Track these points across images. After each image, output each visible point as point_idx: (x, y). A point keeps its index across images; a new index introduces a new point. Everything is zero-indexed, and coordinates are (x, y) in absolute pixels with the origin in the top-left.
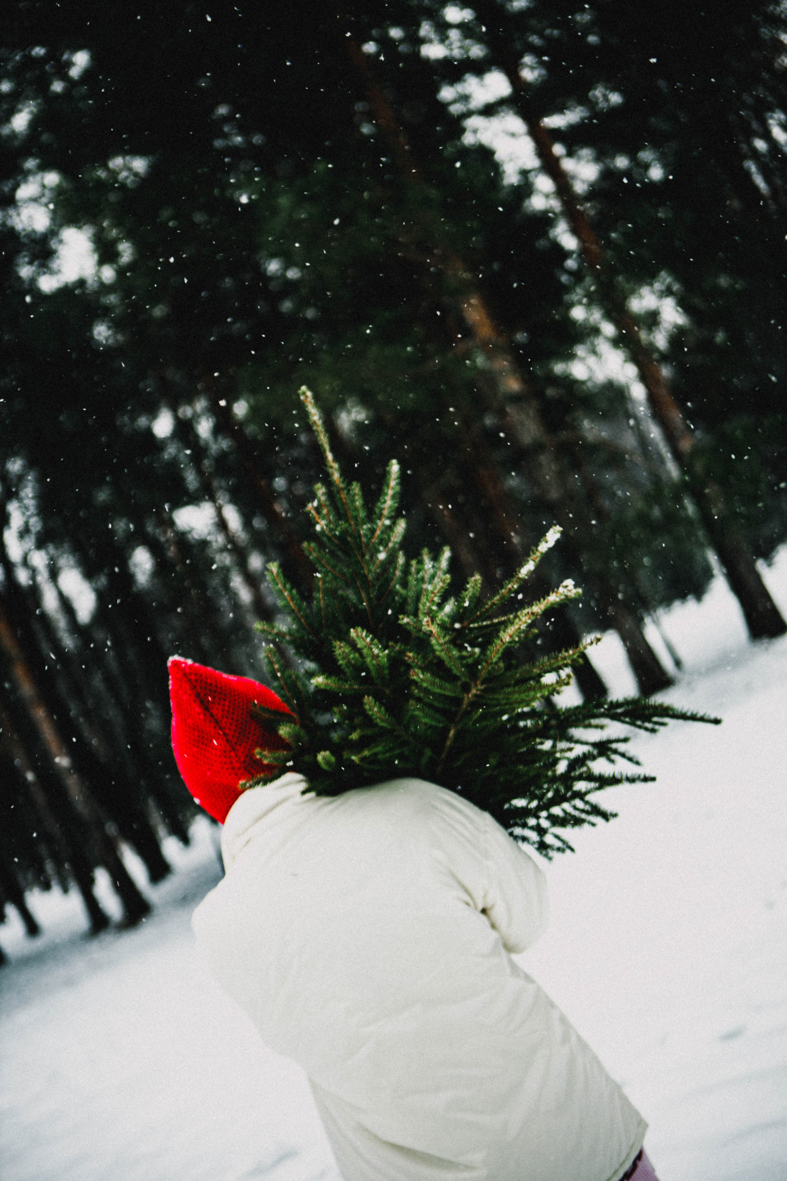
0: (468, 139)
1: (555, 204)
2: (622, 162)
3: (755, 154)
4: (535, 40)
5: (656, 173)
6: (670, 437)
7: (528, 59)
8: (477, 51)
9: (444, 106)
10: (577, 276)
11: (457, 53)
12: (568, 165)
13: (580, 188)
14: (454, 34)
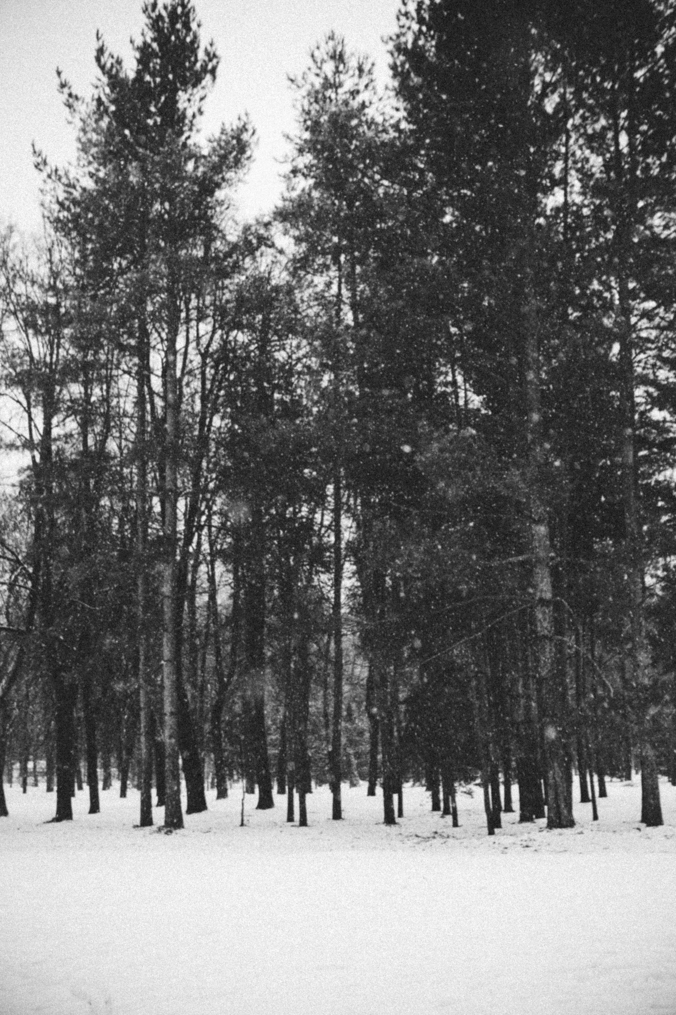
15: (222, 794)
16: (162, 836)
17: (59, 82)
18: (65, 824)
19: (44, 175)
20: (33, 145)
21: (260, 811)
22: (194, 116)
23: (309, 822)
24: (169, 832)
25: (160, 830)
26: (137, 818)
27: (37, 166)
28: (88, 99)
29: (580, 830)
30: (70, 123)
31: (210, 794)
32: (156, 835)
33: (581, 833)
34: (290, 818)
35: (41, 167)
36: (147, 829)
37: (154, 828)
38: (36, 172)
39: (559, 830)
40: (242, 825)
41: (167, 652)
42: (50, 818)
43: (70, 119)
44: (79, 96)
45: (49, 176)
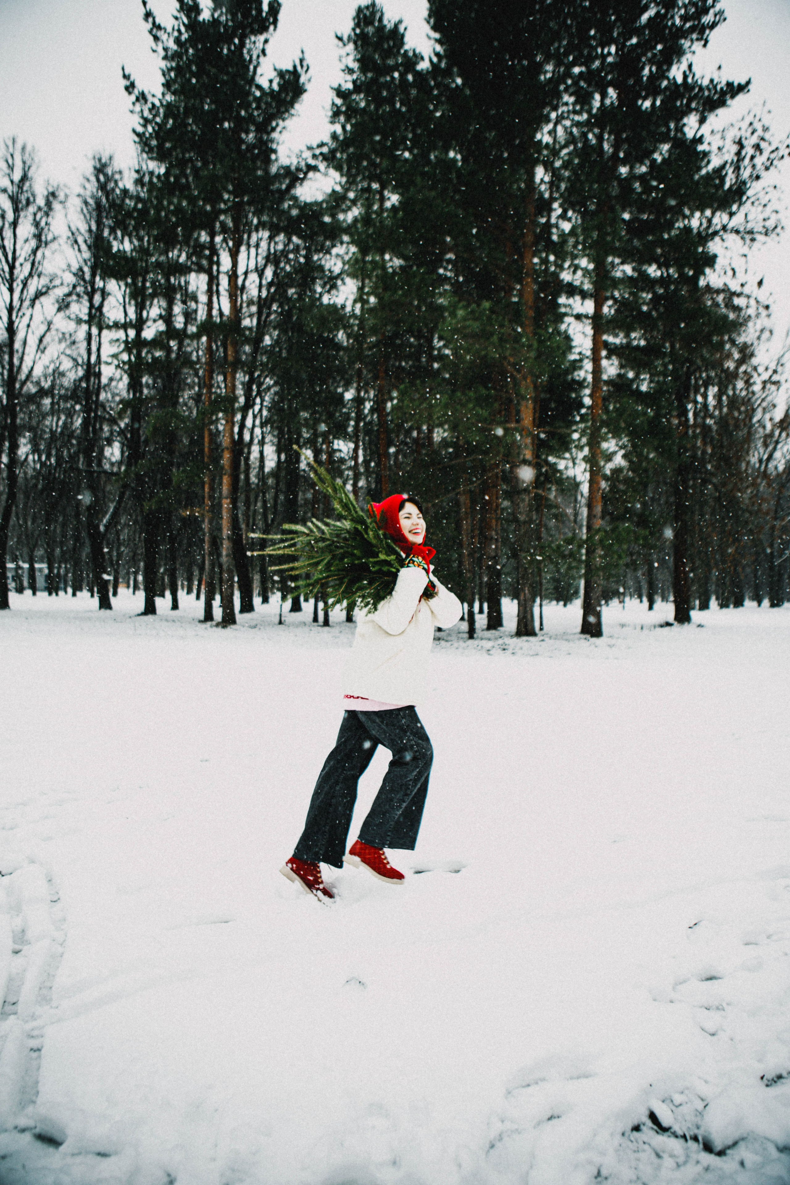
0: (563, 327)
1: (590, 378)
2: (631, 375)
3: (696, 402)
4: (617, 294)
5: (644, 388)
6: (590, 516)
7: (610, 303)
8: (587, 286)
9: (559, 306)
10: (583, 418)
11: (577, 283)
12: (604, 363)
13: (605, 377)
14: (579, 273)
15: (265, 600)
16: (219, 630)
17: (144, 11)
18: (150, 618)
19: (133, 98)
20: (123, 69)
21: (293, 614)
22: (258, 57)
23: (330, 623)
24: (224, 627)
25: (217, 625)
26: (201, 615)
27: (127, 88)
28: (169, 30)
29: (542, 638)
30: (154, 51)
31: (257, 601)
32: (215, 629)
33: (543, 640)
34: (315, 619)
35: (131, 89)
36: (209, 624)
37: (214, 623)
38: (126, 94)
39: (525, 638)
40: (280, 623)
41: (225, 489)
42: (140, 612)
43: (154, 48)
44: (162, 25)
45: (138, 99)
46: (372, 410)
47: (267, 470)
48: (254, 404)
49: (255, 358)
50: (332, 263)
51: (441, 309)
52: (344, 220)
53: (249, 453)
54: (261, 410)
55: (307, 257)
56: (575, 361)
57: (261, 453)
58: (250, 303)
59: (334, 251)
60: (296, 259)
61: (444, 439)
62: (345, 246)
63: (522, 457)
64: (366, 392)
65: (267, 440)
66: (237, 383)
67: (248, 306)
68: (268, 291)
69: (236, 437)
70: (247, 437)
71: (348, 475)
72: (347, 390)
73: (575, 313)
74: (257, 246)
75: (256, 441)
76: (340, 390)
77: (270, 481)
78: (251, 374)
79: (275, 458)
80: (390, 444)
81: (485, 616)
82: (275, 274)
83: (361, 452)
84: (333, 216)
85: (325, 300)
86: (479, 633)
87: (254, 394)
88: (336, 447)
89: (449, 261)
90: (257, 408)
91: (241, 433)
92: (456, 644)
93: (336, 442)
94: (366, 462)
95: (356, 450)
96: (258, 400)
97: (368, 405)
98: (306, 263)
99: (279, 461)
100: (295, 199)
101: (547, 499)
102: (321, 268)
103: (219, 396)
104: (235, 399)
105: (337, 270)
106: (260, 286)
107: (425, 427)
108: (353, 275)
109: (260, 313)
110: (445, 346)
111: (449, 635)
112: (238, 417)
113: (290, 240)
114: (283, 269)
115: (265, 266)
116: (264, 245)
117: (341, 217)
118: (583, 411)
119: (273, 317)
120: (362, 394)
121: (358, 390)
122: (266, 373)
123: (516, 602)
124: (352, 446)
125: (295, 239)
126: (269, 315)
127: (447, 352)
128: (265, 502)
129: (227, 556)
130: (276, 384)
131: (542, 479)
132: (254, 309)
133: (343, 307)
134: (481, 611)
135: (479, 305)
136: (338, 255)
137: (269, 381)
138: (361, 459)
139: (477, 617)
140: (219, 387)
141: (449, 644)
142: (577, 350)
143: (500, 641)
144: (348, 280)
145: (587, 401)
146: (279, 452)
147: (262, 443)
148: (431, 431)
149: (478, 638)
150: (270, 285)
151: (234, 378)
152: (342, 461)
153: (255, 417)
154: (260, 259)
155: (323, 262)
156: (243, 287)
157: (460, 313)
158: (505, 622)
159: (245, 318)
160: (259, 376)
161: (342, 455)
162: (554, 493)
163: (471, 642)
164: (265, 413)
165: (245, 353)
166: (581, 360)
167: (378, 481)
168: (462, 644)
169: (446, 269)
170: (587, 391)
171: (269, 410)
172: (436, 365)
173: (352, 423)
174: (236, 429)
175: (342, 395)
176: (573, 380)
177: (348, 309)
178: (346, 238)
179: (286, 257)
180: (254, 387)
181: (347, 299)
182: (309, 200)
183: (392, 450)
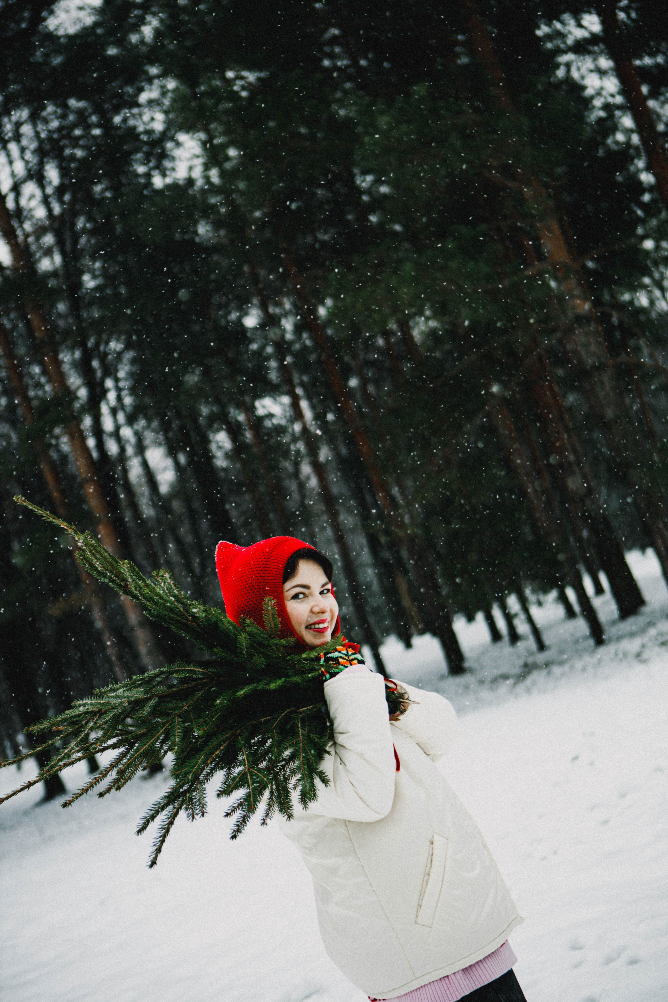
0: (560, 74)
1: (636, 140)
9: (539, 42)
10: (650, 209)
12: (652, 105)
13: (661, 128)
18: (58, 803)
42: (39, 798)
46: (298, 329)
47: (164, 489)
48: (104, 392)
49: (78, 317)
50: (146, 118)
51: (348, 123)
52: (142, 41)
53: (125, 471)
54: (119, 398)
55: (106, 125)
56: (600, 120)
57: (145, 464)
58: (40, 231)
59: (143, 97)
60: (87, 135)
61: (433, 333)
62: (156, 82)
63: (570, 313)
64: (279, 304)
65: (147, 442)
66: (66, 367)
67: (38, 238)
68: (62, 202)
69: (95, 455)
70: (113, 448)
71: (298, 452)
72: (246, 314)
73: (570, 41)
74: (17, 137)
75: (130, 451)
76: (234, 316)
77: (176, 505)
78: (83, 345)
79: (169, 462)
80: (346, 373)
81: (608, 595)
82: (64, 172)
83: (304, 404)
84: (121, 42)
85: (158, 182)
86: (609, 632)
87: (99, 374)
88: (261, 412)
89: (334, 40)
90: (112, 396)
91: (100, 445)
92: (579, 664)
93: (257, 404)
94: (319, 417)
95: (295, 405)
96: (109, 383)
97: (288, 324)
98: (106, 134)
99: (178, 467)
100: (51, 37)
101: (639, 366)
102: (132, 133)
103: (43, 401)
104: (71, 395)
105: (158, 126)
106: (46, 201)
107: (393, 326)
108: (189, 128)
109: (60, 242)
110: (377, 182)
111: (562, 652)
112: (87, 422)
113: (65, 106)
114: (72, 157)
115: (41, 165)
116: (26, 129)
117: (134, 38)
118: (646, 197)
119: (83, 240)
120: (271, 310)
121: (264, 307)
122: (104, 337)
123: (650, 553)
124: (286, 400)
125: (73, 103)
126: (76, 241)
127: (384, 189)
128: (179, 541)
129: (150, 653)
130: (128, 346)
131: (618, 334)
132: (49, 239)
133: (190, 182)
134: (599, 590)
135: (408, 95)
136: (151, 103)
137: (115, 346)
138: (308, 414)
139: (597, 602)
140: (39, 385)
141: (566, 668)
142: (598, 103)
143: (652, 632)
144: (182, 137)
145: (647, 178)
146: (172, 452)
147: (141, 449)
148: (405, 326)
149: (610, 640)
150: (60, 191)
151: (58, 364)
152: (280, 430)
153: (114, 412)
154: (28, 156)
155: (131, 122)
156: (19, 210)
157: (383, 121)
158: (647, 594)
159: (39, 260)
160: (97, 345)
161: (275, 421)
162: (646, 351)
163: (602, 651)
164: (128, 400)
165: (59, 315)
166: (611, 116)
167: (351, 441)
168: (589, 660)
169: (332, 56)
170: (641, 164)
171: (133, 391)
172: (373, 219)
173: (273, 364)
174: (91, 442)
175: (239, 322)
176: (610, 153)
177: (200, 183)
178: (154, 71)
179: (69, 136)
180: (95, 364)
181: (191, 168)
182: (72, 30)
183: (353, 382)
